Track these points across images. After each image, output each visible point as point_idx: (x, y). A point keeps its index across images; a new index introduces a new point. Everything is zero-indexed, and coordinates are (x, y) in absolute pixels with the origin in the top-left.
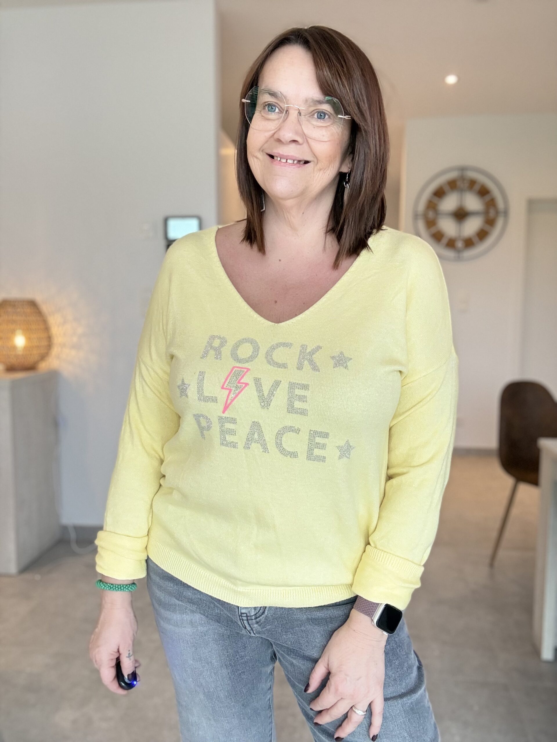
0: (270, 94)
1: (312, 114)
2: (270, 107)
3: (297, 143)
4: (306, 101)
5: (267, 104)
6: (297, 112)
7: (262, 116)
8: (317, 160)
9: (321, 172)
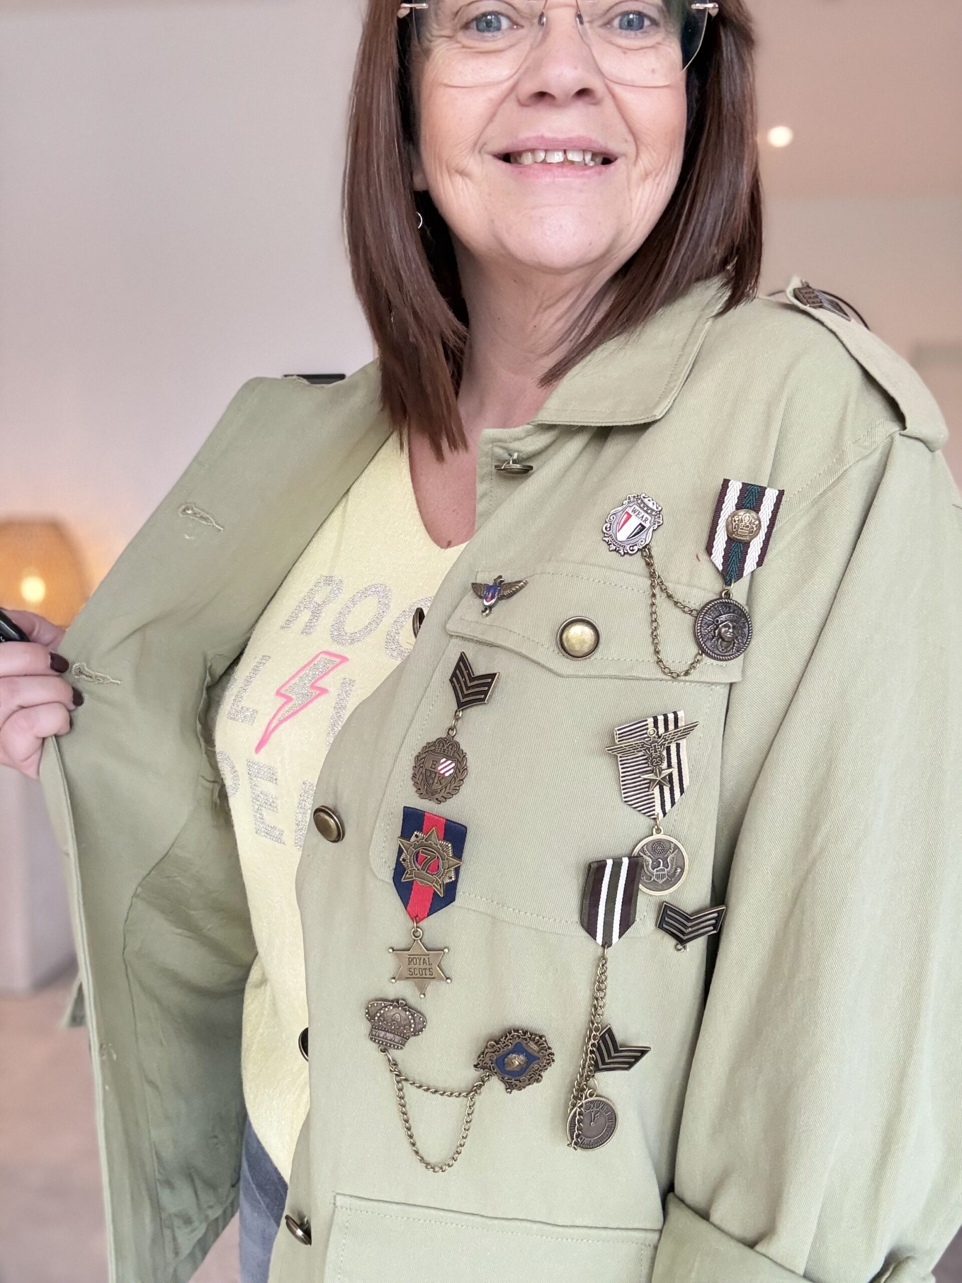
1: (606, 19)
6: (571, 13)
9: (649, 185)
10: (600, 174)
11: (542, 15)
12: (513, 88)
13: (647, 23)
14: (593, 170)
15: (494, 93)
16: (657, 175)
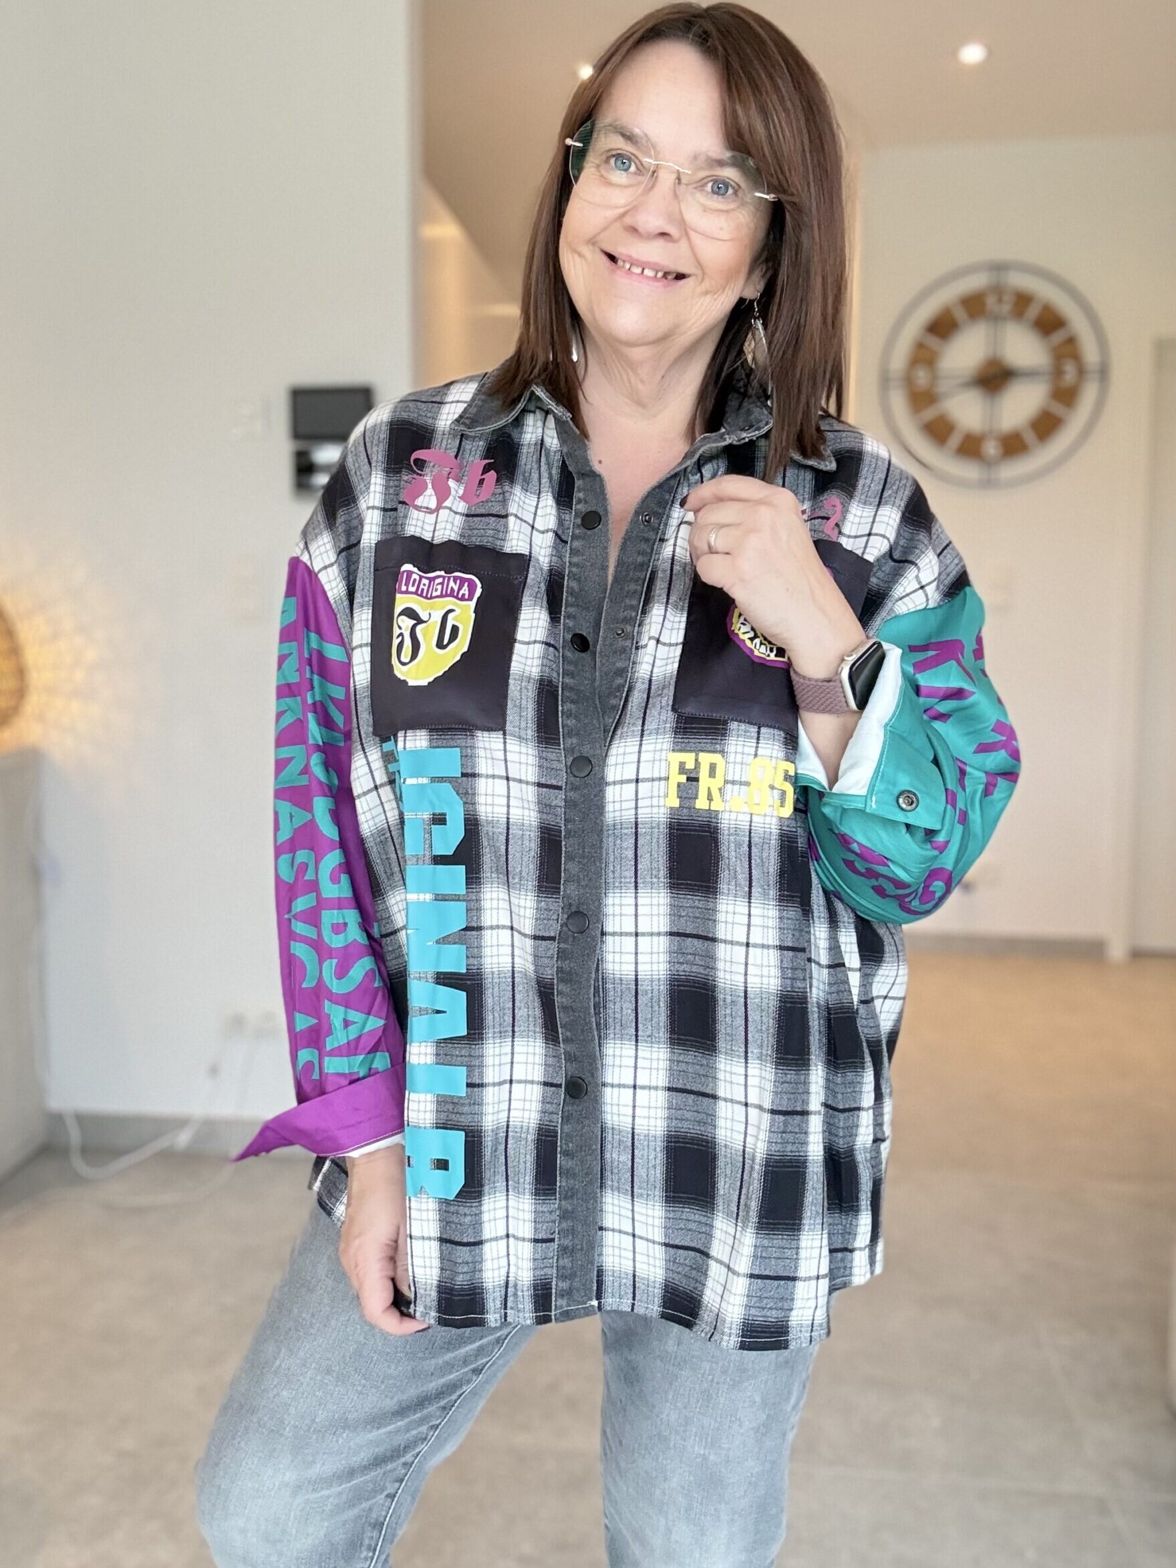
0: (623, 135)
1: (700, 184)
2: (622, 160)
3: (666, 237)
4: (695, 158)
5: (614, 153)
6: (674, 176)
7: (602, 176)
8: (704, 274)
9: (708, 298)
10: (666, 287)
11: (654, 172)
12: (624, 215)
13: (730, 191)
14: (660, 284)
15: (611, 214)
16: (715, 294)
